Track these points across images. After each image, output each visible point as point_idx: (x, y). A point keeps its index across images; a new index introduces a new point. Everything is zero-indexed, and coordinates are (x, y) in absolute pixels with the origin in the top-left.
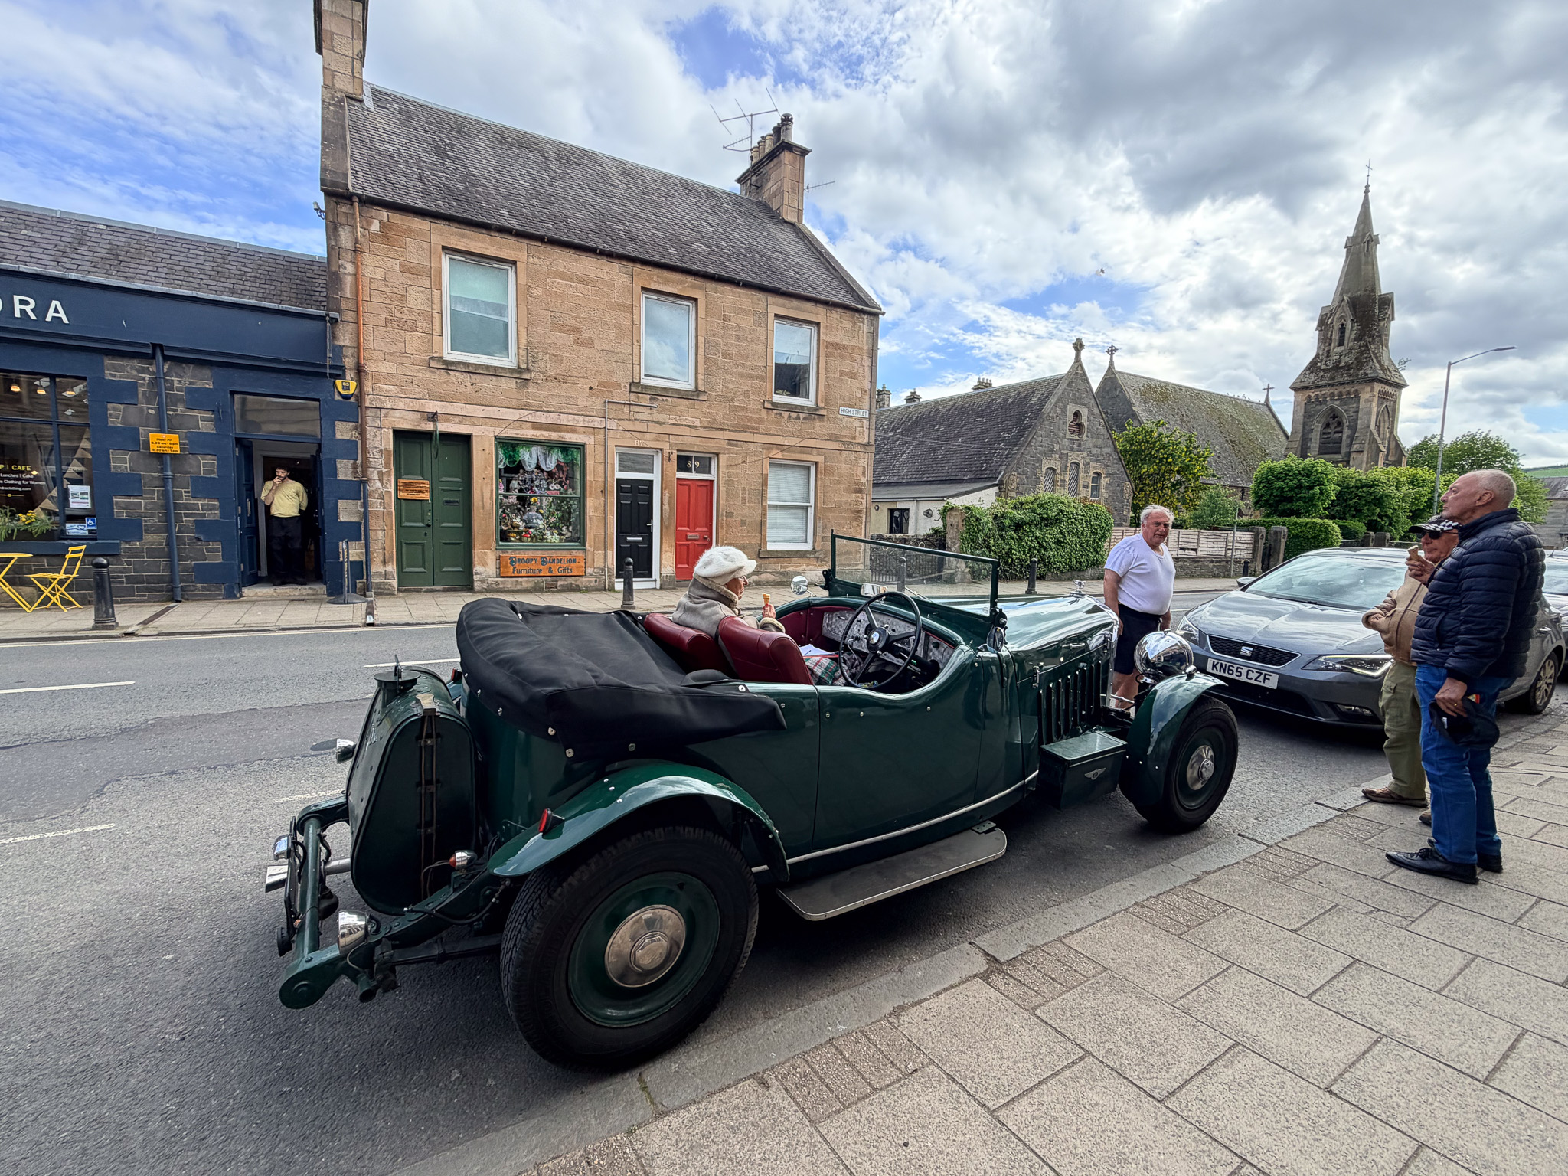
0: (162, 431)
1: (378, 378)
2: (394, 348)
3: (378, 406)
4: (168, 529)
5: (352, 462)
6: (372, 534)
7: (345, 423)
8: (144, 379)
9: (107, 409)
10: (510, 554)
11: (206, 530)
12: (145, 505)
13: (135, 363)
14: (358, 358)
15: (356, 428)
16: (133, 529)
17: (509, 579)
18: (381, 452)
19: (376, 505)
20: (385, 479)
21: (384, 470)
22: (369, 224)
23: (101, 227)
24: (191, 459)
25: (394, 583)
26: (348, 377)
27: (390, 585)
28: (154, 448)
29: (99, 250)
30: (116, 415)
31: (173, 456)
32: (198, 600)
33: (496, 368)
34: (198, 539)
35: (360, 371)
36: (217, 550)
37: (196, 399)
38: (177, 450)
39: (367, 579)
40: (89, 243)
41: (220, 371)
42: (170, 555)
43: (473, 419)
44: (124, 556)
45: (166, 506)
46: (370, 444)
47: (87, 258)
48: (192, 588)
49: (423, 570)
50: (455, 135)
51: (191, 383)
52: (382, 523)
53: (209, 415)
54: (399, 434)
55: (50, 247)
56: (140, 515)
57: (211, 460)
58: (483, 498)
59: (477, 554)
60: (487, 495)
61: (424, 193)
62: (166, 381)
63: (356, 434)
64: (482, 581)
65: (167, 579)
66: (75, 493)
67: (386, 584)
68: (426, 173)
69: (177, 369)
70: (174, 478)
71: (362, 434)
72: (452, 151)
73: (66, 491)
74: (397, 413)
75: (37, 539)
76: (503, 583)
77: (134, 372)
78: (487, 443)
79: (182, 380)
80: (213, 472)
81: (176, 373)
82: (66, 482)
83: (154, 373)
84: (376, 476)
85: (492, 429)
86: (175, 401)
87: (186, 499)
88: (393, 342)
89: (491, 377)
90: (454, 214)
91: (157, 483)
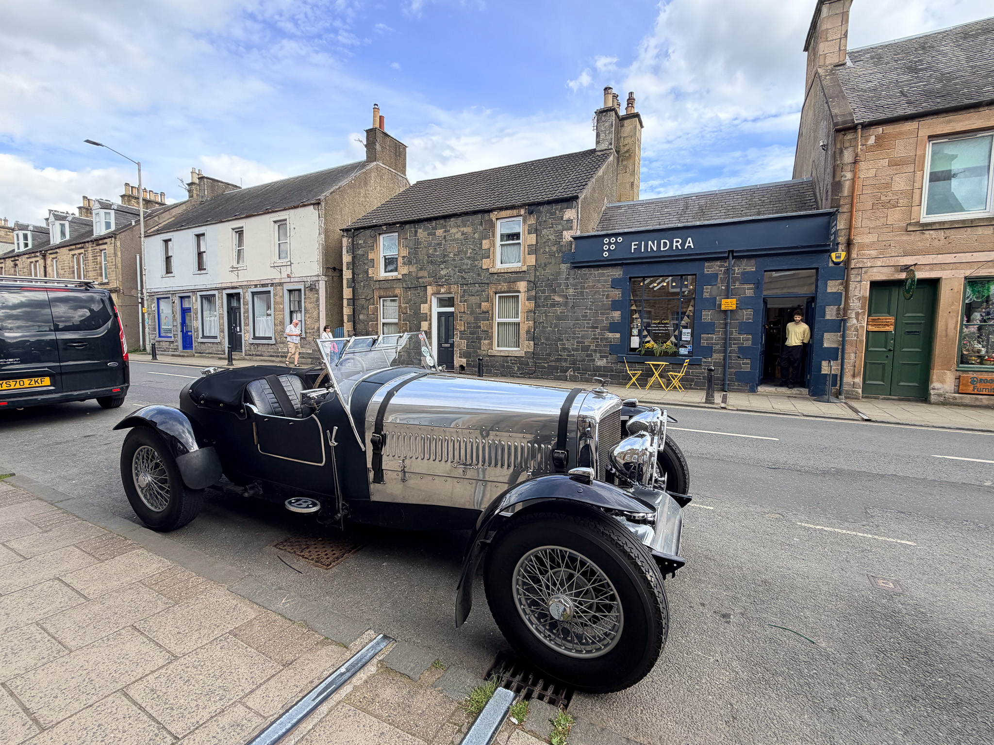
0: (728, 298)
1: (862, 247)
2: (878, 223)
3: (860, 266)
4: (725, 351)
5: (836, 307)
6: (846, 356)
7: (834, 281)
8: (721, 271)
9: (703, 289)
10: (971, 375)
11: (743, 352)
12: (714, 339)
13: (718, 263)
14: (849, 235)
15: (842, 284)
16: (708, 351)
17: (969, 396)
18: (859, 299)
19: (851, 336)
20: (860, 317)
21: (860, 311)
22: (867, 140)
23: (694, 198)
24: (740, 312)
25: (860, 391)
26: (840, 249)
27: (857, 392)
28: (723, 308)
29: (694, 209)
30: (707, 292)
31: (731, 311)
32: (735, 392)
33: (972, 221)
34: (739, 357)
35: (849, 244)
36: (747, 364)
37: (746, 278)
38: (734, 307)
39: (840, 387)
40: (690, 207)
41: (760, 260)
42: (724, 366)
43: (943, 266)
44: (703, 365)
45: (725, 339)
46: (851, 294)
47: (690, 215)
48: (733, 385)
49: (882, 383)
50: (921, 52)
51: (744, 269)
52: (855, 348)
53: (752, 286)
54: (874, 285)
55: (676, 214)
56: (712, 344)
57: (750, 312)
58: (947, 329)
59: (935, 373)
60: (951, 325)
61: (909, 103)
62: (732, 270)
63: (841, 287)
64: (939, 395)
65: (721, 379)
66: (685, 333)
67: (854, 391)
68: (906, 89)
69: (738, 263)
70: (730, 323)
71: (847, 288)
72: (922, 65)
73: (681, 332)
74: (875, 270)
75: (670, 356)
76: (961, 398)
77: (717, 268)
78: (956, 284)
79: (741, 268)
80: (750, 319)
81: (737, 265)
82: (681, 328)
83: (726, 267)
84: (853, 315)
85: (962, 271)
86: (735, 280)
87: (735, 335)
88: (877, 219)
89: (965, 229)
90: (941, 107)
91: (722, 326)
